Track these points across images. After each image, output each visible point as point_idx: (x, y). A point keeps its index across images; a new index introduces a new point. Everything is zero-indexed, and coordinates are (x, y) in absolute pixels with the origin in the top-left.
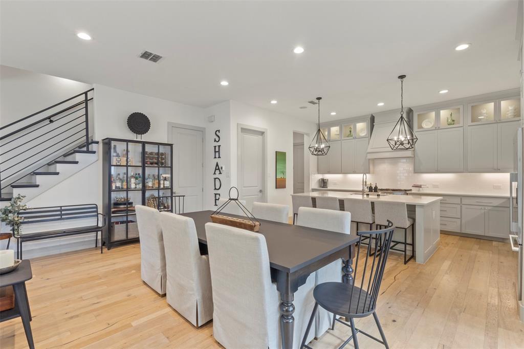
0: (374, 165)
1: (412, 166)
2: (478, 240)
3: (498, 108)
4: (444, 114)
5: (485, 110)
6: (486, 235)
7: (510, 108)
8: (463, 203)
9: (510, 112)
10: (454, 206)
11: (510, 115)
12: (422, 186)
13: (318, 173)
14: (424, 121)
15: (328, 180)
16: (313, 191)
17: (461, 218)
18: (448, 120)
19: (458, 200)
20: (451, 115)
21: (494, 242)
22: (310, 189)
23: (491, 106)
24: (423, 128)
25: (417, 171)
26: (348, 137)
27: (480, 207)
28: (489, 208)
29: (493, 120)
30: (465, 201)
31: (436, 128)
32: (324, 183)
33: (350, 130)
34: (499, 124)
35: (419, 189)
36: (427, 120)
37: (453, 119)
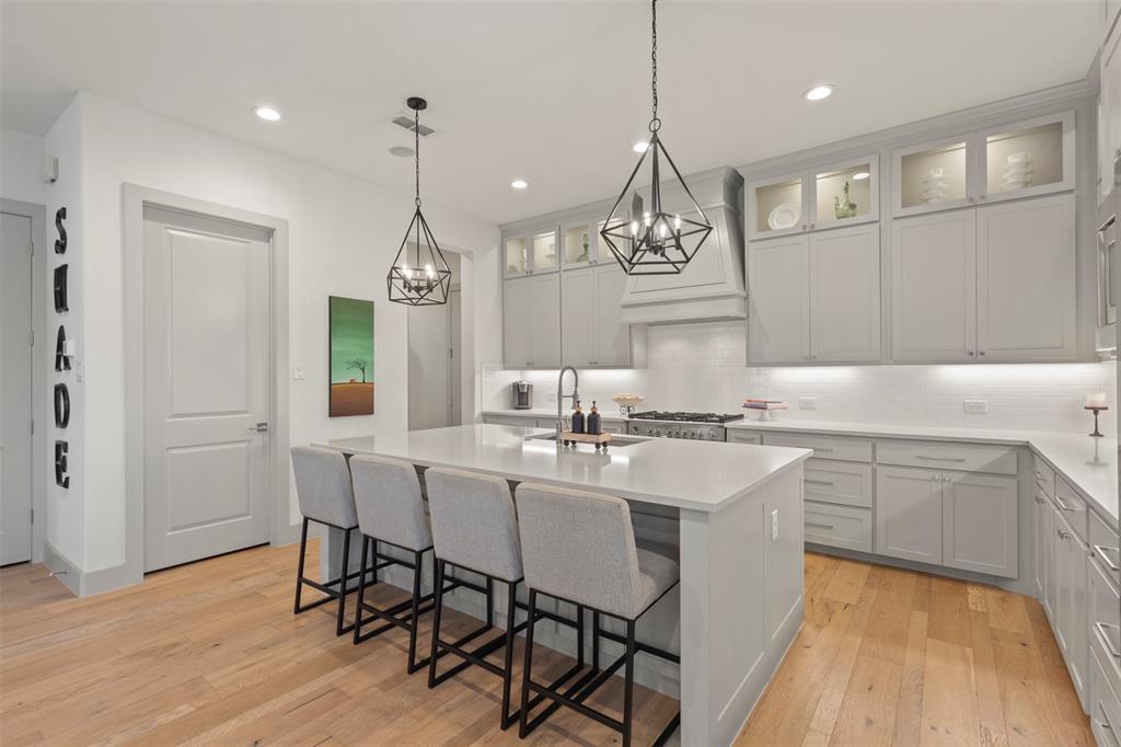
0: (647, 344)
1: (742, 346)
2: (925, 580)
3: (976, 162)
4: (827, 186)
5: (942, 170)
6: (945, 565)
7: (1012, 160)
8: (879, 460)
9: (1011, 172)
10: (853, 468)
11: (1010, 180)
12: (769, 405)
13: (505, 369)
14: (776, 210)
15: (530, 387)
16: (485, 422)
17: (873, 509)
18: (837, 204)
19: (864, 452)
20: (846, 189)
21: (970, 589)
22: (477, 412)
23: (958, 157)
24: (769, 229)
25: (755, 360)
26: (578, 261)
27: (927, 475)
28: (956, 478)
29: (964, 196)
30: (886, 453)
31: (804, 227)
32: (521, 395)
33: (583, 242)
34: (979, 209)
35: (763, 414)
36: (781, 208)
37: (852, 202)
